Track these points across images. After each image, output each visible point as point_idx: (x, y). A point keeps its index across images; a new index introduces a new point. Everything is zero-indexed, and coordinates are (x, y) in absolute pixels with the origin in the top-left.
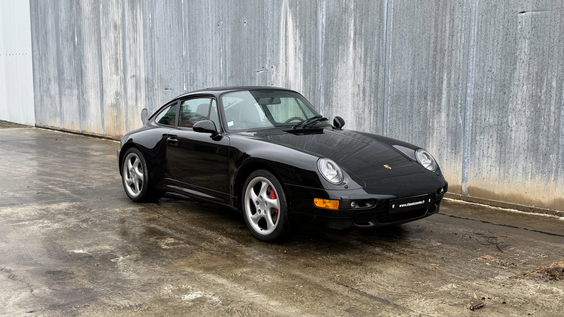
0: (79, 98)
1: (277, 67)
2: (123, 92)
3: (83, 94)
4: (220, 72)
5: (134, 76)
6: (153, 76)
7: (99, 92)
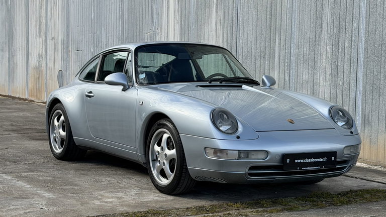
0: (9, 61)
1: (161, 29)
2: (44, 53)
3: (13, 56)
4: (119, 33)
5: (53, 38)
6: (68, 38)
7: (25, 53)
